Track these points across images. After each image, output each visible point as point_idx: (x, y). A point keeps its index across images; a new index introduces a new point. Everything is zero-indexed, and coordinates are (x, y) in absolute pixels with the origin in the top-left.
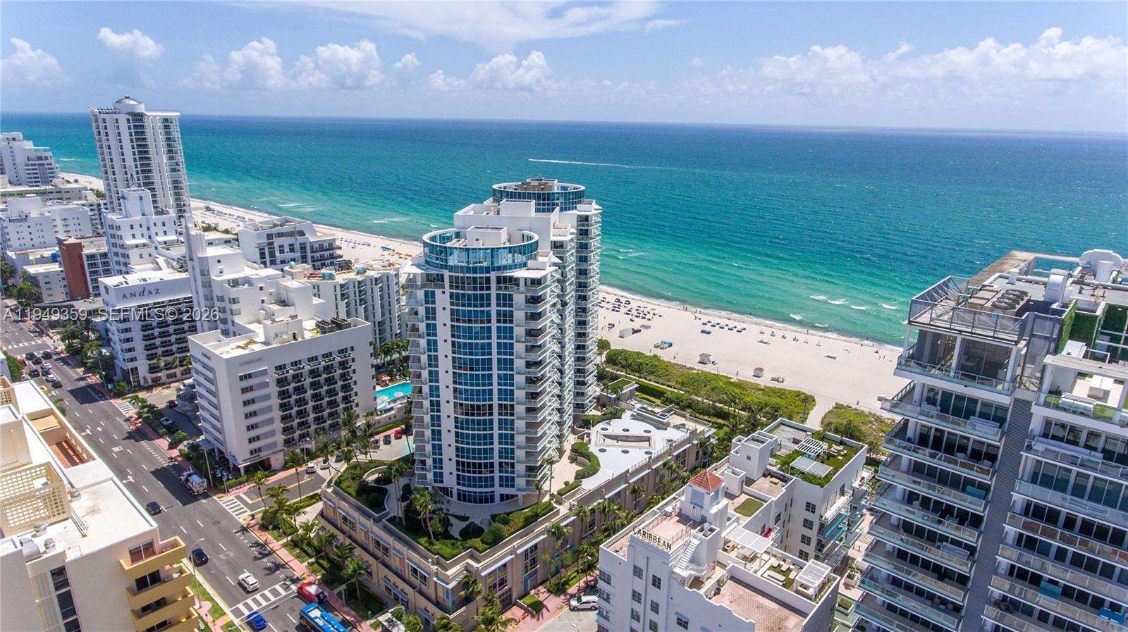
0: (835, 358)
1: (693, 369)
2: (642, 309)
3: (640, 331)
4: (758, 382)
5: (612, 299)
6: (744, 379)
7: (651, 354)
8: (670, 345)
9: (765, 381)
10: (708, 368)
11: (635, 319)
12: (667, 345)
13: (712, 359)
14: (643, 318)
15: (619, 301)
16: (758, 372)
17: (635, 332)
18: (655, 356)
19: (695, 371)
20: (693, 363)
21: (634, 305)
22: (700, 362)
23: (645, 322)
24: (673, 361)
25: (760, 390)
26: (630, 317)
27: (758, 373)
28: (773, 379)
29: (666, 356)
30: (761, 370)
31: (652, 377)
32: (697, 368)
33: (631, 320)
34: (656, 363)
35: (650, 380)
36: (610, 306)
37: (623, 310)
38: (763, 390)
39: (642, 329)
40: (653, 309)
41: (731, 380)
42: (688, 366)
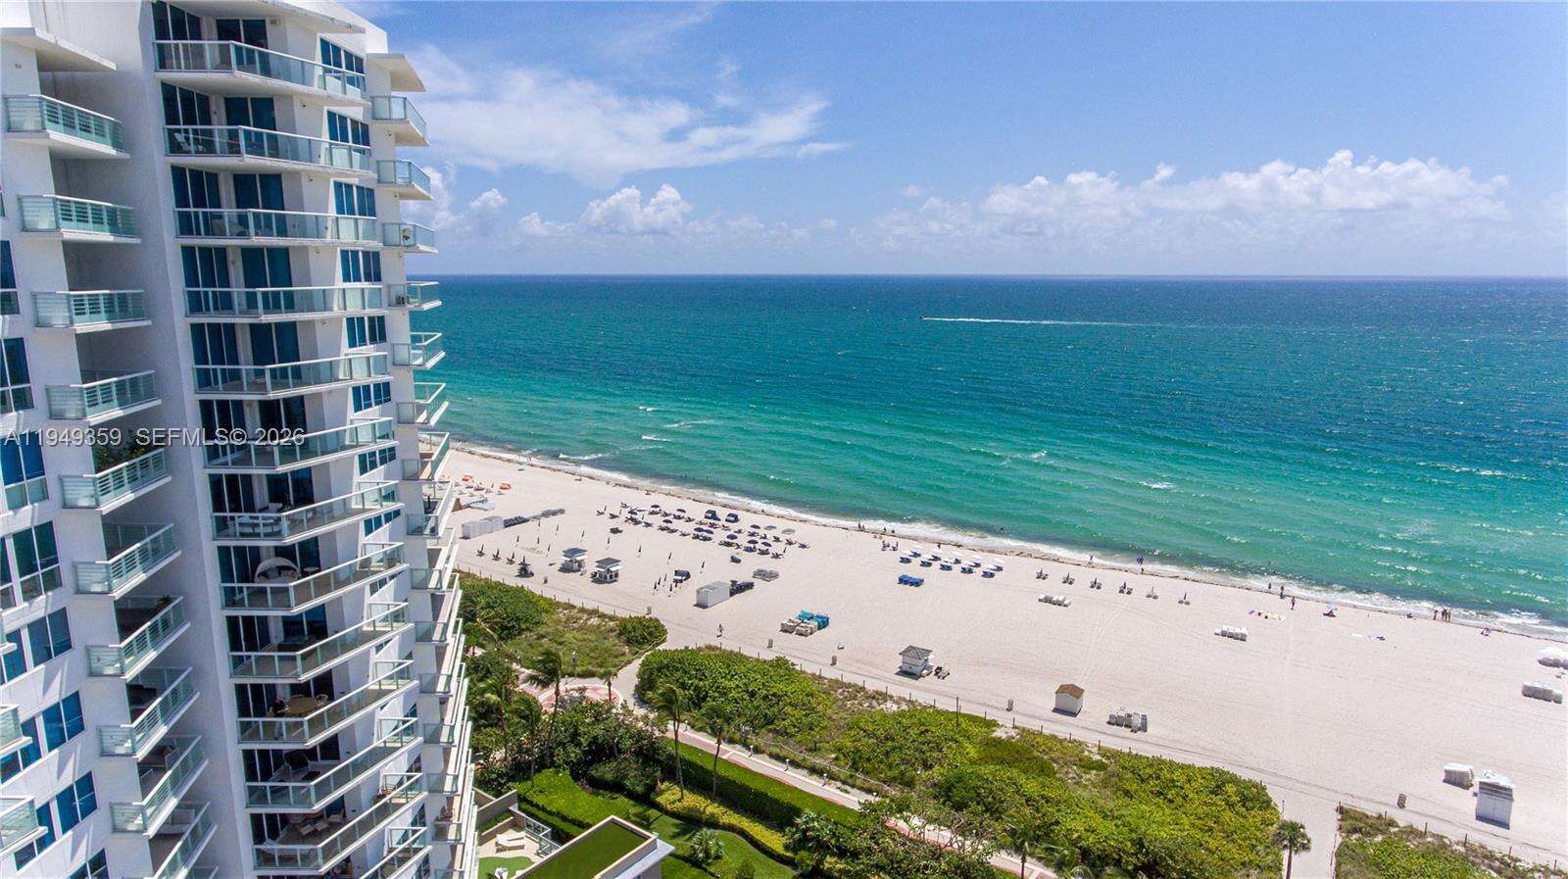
0: (1243, 638)
1: (884, 697)
2: (762, 532)
3: (750, 586)
4: (1078, 735)
5: (698, 511)
6: (1033, 725)
7: (769, 656)
8: (824, 623)
9: (1090, 731)
10: (923, 692)
11: (744, 556)
12: (814, 624)
13: (933, 661)
14: (763, 553)
15: (713, 515)
16: (1069, 699)
17: (738, 589)
18: (780, 663)
19: (891, 707)
20: (882, 677)
21: (746, 521)
22: (903, 673)
23: (767, 563)
24: (830, 673)
25: (1088, 765)
26: (732, 551)
27: (1068, 702)
28: (1115, 721)
29: (809, 656)
30: (1075, 692)
31: (763, 739)
32: (895, 691)
33: (735, 560)
34: (780, 687)
35: (757, 751)
36: (690, 528)
37: (720, 535)
38: (1101, 767)
39: (757, 582)
40: (789, 531)
41: (999, 733)
42: (871, 686)
